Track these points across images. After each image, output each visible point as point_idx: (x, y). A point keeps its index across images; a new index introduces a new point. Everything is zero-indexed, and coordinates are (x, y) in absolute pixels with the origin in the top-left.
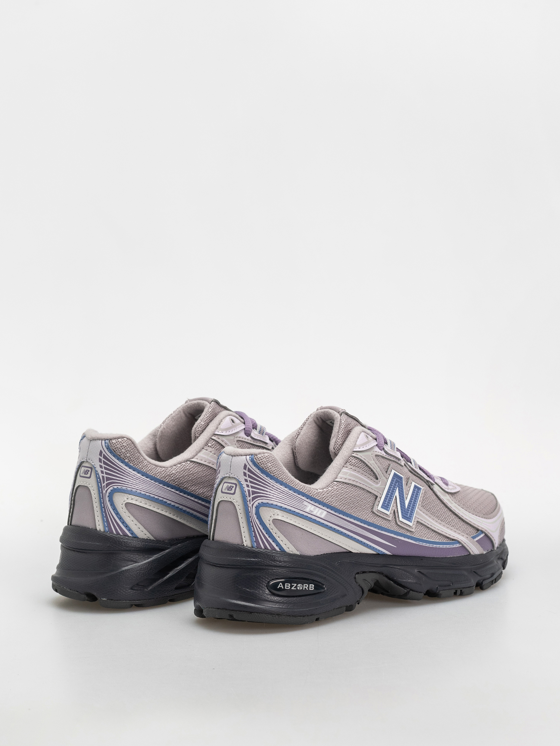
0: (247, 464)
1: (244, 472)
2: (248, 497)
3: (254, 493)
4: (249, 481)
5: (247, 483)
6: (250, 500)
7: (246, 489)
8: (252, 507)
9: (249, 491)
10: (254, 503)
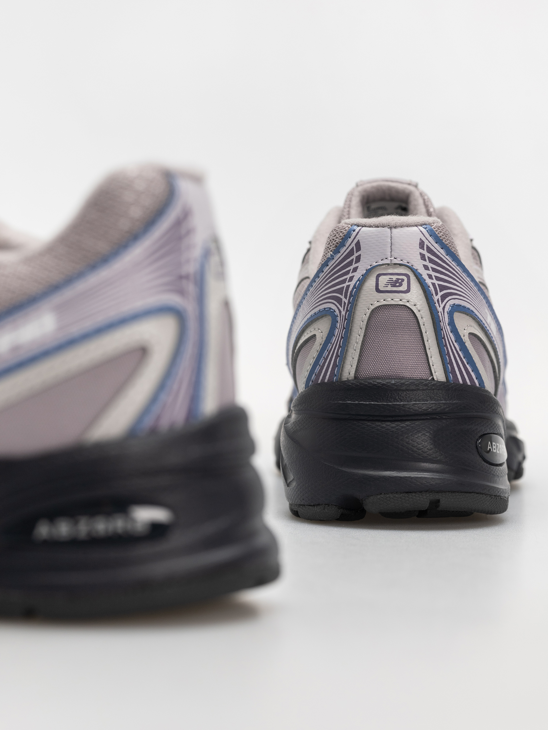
0: (424, 239)
1: (421, 254)
2: (434, 294)
3: (442, 288)
4: (430, 269)
5: (428, 272)
6: (438, 301)
7: (429, 281)
8: (444, 312)
9: (434, 284)
10: (445, 305)
